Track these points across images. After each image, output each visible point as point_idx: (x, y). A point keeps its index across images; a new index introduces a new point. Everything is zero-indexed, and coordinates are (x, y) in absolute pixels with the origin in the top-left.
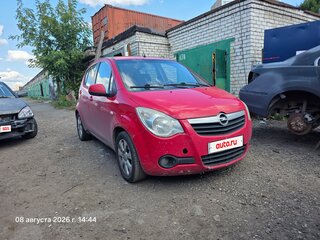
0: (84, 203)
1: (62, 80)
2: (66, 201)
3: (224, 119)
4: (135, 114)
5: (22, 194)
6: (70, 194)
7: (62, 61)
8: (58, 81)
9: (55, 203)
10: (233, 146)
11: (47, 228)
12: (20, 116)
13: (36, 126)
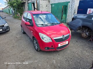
0: (25, 58)
1: (16, 9)
2: (20, 57)
3: (63, 37)
4: (39, 34)
5: (8, 53)
6: (21, 54)
7: (15, 4)
8: (14, 10)
9: (17, 57)
10: (65, 44)
11: (16, 66)
12: (5, 26)
13: (9, 28)
